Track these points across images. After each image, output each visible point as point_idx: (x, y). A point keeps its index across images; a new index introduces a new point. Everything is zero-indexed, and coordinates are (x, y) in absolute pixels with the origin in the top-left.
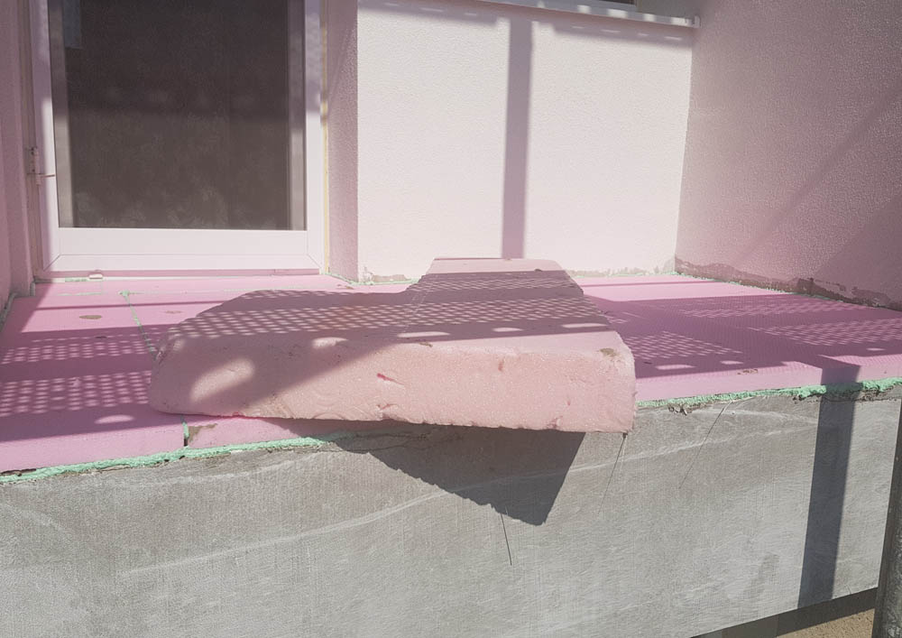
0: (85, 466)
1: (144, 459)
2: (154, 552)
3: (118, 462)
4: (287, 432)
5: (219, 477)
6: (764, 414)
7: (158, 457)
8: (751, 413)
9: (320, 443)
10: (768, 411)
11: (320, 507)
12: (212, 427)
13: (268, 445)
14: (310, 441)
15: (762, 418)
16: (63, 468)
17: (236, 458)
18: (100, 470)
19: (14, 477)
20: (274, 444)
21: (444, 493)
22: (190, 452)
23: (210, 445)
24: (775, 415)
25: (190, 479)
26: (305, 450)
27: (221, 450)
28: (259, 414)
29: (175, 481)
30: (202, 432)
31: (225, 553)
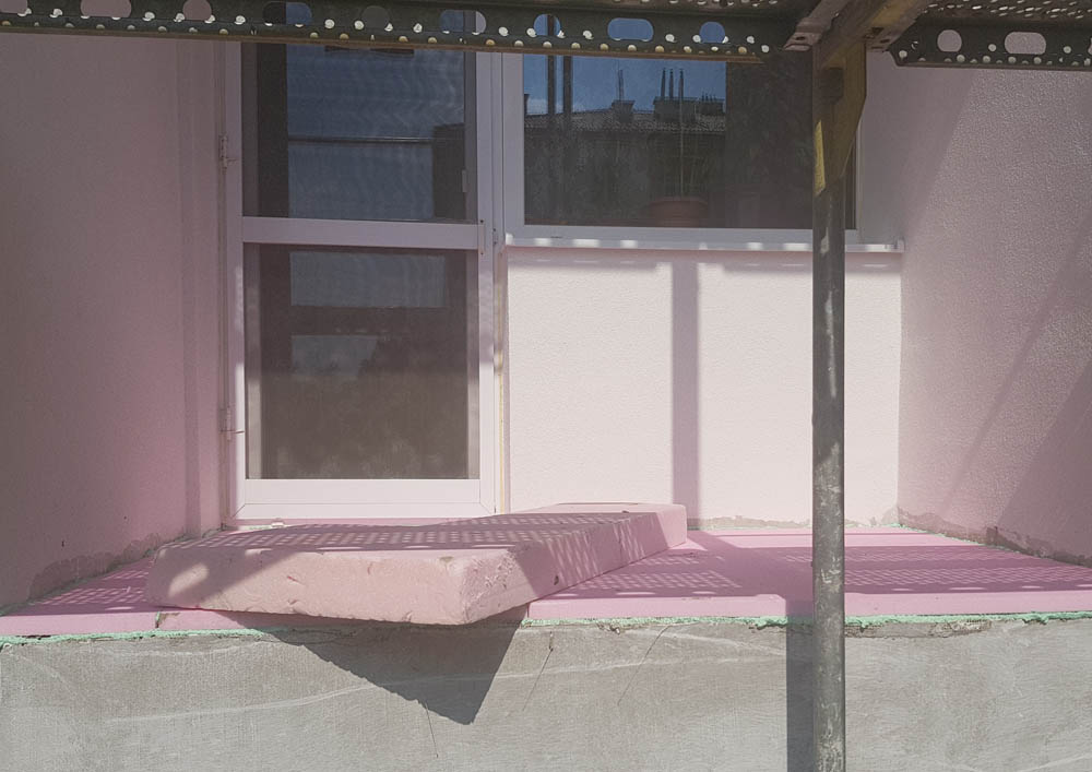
0: (82, 636)
1: (124, 635)
2: (131, 707)
3: (106, 635)
4: (235, 623)
5: (179, 653)
6: (713, 640)
7: (135, 634)
8: (696, 638)
9: (260, 634)
10: (719, 637)
11: (261, 686)
12: (176, 614)
13: (218, 632)
14: (253, 632)
15: (713, 644)
16: (69, 636)
17: (193, 640)
18: (94, 640)
19: (36, 640)
20: (225, 632)
21: (373, 686)
22: (158, 633)
23: (174, 629)
24: (728, 642)
25: (158, 653)
26: (249, 638)
27: (182, 633)
28: (211, 607)
29: (146, 653)
30: (169, 618)
31: (184, 714)
